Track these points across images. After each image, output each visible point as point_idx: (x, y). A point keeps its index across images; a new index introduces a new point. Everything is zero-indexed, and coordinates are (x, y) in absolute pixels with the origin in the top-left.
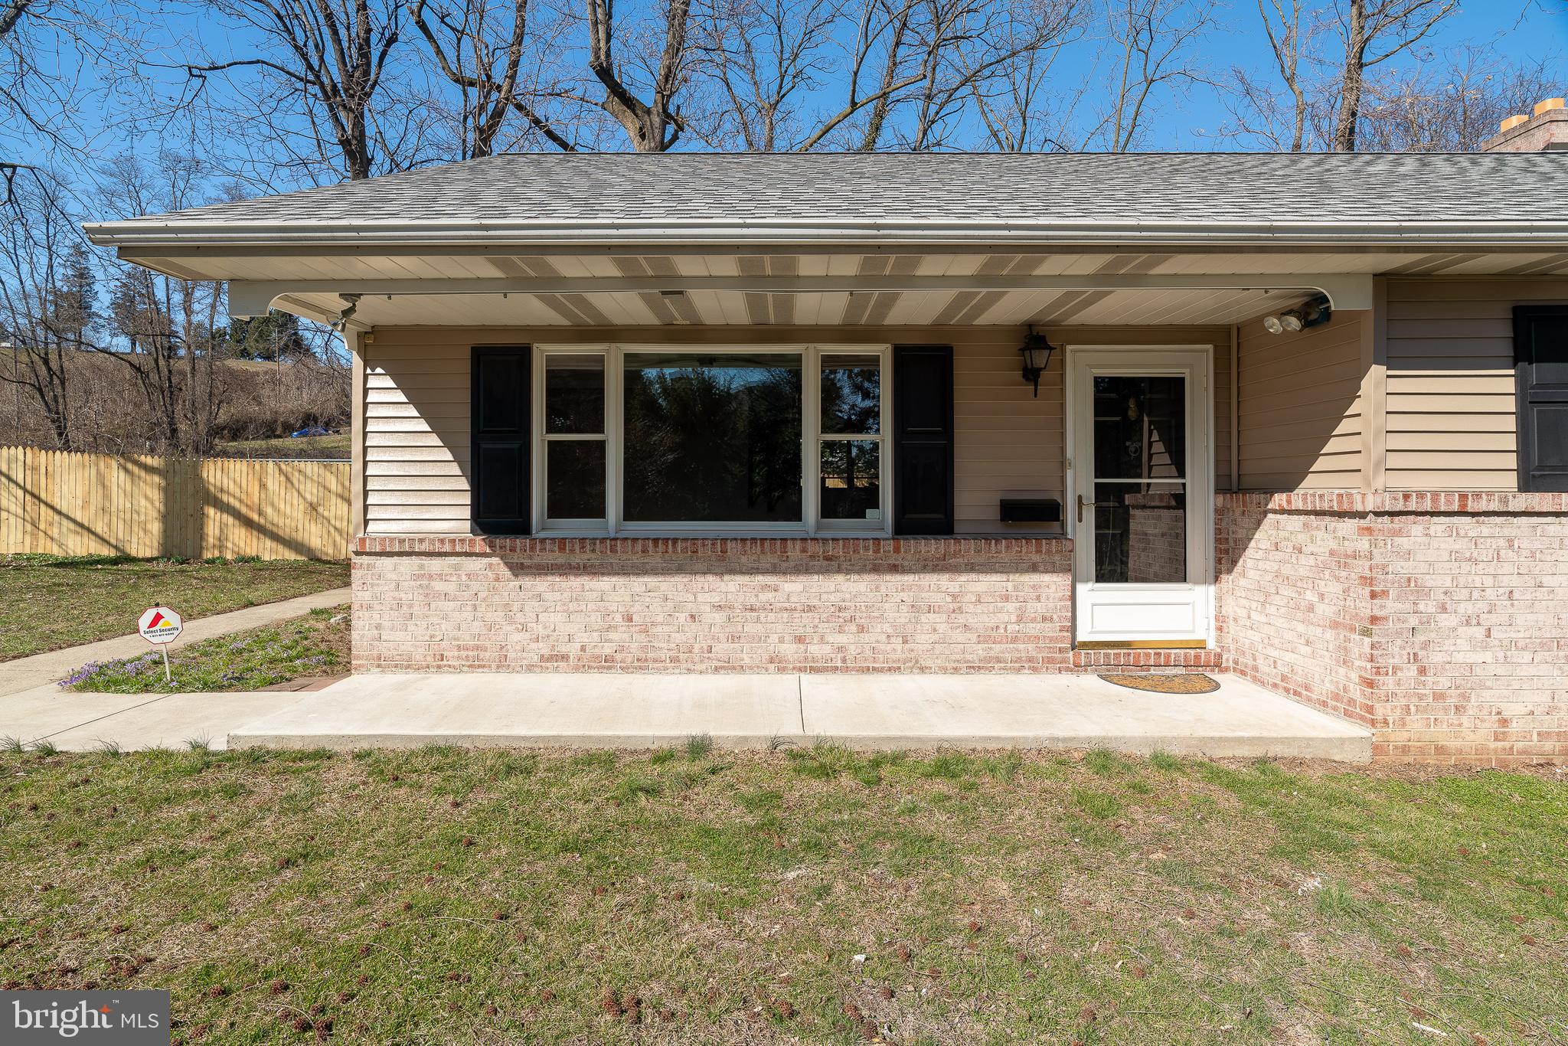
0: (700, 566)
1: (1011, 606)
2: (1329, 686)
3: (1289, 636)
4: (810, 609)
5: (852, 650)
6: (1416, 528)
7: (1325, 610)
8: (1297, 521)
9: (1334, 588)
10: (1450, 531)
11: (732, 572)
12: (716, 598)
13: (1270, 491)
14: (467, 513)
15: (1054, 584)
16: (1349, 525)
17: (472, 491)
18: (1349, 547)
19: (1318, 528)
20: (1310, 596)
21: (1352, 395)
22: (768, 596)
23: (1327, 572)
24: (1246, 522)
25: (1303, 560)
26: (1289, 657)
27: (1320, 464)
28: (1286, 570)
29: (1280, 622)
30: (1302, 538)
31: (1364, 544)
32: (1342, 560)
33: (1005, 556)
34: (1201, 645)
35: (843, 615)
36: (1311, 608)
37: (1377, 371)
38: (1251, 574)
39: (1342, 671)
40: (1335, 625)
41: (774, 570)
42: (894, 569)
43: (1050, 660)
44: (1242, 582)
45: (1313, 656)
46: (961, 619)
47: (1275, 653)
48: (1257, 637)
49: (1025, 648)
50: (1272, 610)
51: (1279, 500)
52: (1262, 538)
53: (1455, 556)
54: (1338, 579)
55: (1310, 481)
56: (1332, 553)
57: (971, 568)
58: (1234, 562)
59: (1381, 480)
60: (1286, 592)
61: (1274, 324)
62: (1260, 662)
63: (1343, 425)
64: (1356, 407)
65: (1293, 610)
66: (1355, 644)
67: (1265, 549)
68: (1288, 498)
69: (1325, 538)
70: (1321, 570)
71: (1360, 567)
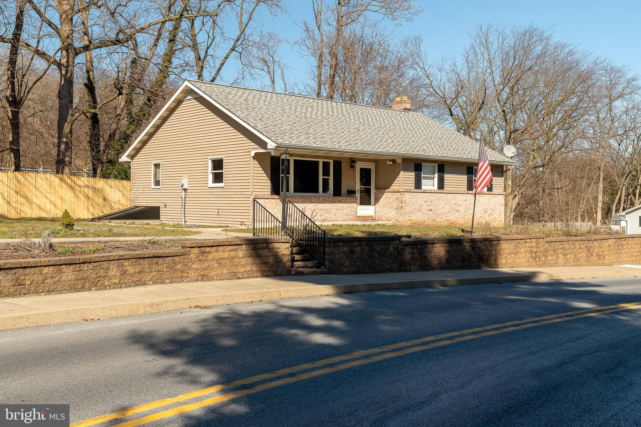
0: (307, 202)
1: (349, 209)
2: (395, 218)
3: (388, 212)
4: (323, 210)
5: (328, 217)
6: (406, 194)
7: (395, 207)
8: (390, 193)
10: (409, 195)
11: (312, 203)
12: (309, 208)
13: (386, 189)
14: (269, 190)
15: (355, 205)
16: (399, 193)
17: (271, 186)
18: (398, 197)
20: (392, 205)
21: (399, 174)
22: (316, 207)
24: (381, 194)
26: (388, 215)
27: (393, 185)
28: (388, 201)
29: (388, 210)
30: (391, 196)
31: (400, 196)
32: (397, 199)
33: (349, 200)
34: (372, 216)
35: (327, 211)
36: (392, 207)
37: (402, 171)
38: (381, 203)
39: (397, 215)
41: (318, 203)
42: (334, 202)
43: (354, 219)
44: (380, 205)
46: (343, 211)
47: (386, 215)
48: (382, 213)
49: (351, 217)
50: (385, 208)
51: (387, 190)
52: (384, 197)
53: (409, 198)
55: (391, 187)
57: (345, 202)
58: (378, 202)
59: (402, 187)
60: (388, 205)
61: (388, 163)
62: (383, 218)
63: (397, 179)
64: (399, 177)
65: (389, 208)
66: (399, 211)
67: (384, 199)
68: (389, 190)
69: (395, 196)
70: (394, 201)
71: (400, 199)
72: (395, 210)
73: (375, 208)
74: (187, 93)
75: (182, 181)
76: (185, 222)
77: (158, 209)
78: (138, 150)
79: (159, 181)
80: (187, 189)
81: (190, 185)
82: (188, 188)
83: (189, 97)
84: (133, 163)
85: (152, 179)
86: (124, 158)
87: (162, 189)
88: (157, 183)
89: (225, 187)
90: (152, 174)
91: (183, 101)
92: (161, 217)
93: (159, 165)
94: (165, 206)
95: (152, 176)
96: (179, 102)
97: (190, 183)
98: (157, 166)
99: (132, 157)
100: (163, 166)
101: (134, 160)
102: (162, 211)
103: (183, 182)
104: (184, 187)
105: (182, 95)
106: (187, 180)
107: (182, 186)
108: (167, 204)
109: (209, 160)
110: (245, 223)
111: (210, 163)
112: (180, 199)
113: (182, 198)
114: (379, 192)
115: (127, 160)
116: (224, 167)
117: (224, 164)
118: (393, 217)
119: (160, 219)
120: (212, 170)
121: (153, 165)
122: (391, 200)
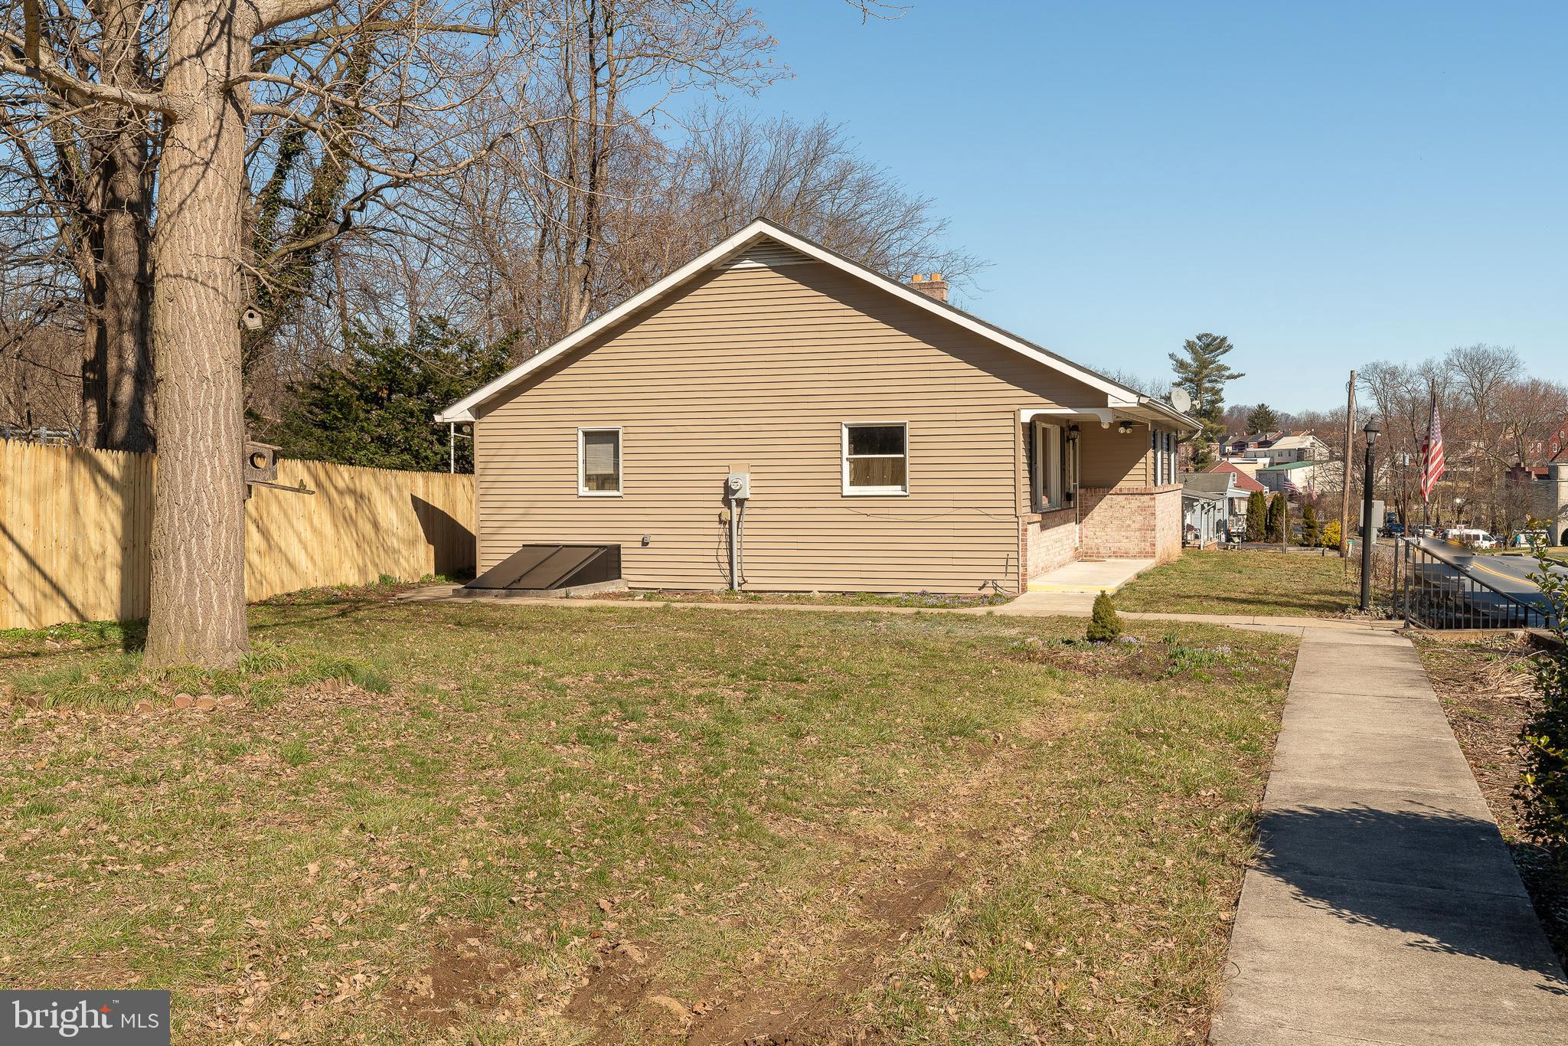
2: (1136, 550)
3: (1117, 537)
8: (1120, 497)
9: (1139, 518)
13: (1108, 487)
18: (1146, 504)
19: (1132, 499)
20: (1128, 522)
23: (1136, 513)
24: (1096, 498)
25: (1125, 510)
26: (1117, 545)
27: (1126, 478)
28: (1115, 514)
29: (1115, 533)
30: (1124, 503)
37: (1151, 450)
38: (1095, 518)
39: (1143, 544)
40: (1140, 530)
44: (1092, 521)
45: (1130, 542)
47: (1110, 545)
48: (1099, 541)
50: (1106, 529)
51: (1111, 490)
52: (1103, 504)
54: (1141, 515)
55: (1121, 483)
56: (1138, 507)
60: (1116, 522)
61: (1122, 430)
62: (1102, 550)
63: (1137, 466)
64: (1143, 460)
65: (1120, 528)
66: (1149, 534)
67: (1105, 509)
68: (1121, 490)
69: (1135, 502)
70: (1133, 513)
71: (1150, 510)
72: (1137, 533)
73: (1081, 530)
76: (740, 585)
77: (610, 550)
79: (614, 476)
80: (748, 500)
81: (755, 490)
82: (751, 497)
83: (748, 263)
84: (484, 426)
85: (580, 470)
87: (626, 498)
88: (605, 482)
90: (580, 457)
91: (722, 272)
92: (623, 571)
93: (614, 434)
94: (645, 544)
95: (580, 463)
97: (756, 484)
98: (604, 439)
99: (480, 410)
100: (633, 437)
101: (486, 420)
102: (628, 557)
104: (734, 495)
106: (747, 477)
108: (656, 539)
109: (841, 428)
110: (1000, 584)
111: (843, 434)
113: (724, 522)
114: (1089, 494)
115: (470, 418)
116: (908, 446)
117: (908, 439)
118: (1132, 547)
119: (620, 577)
120: (856, 453)
121: (581, 434)
122: (1126, 512)
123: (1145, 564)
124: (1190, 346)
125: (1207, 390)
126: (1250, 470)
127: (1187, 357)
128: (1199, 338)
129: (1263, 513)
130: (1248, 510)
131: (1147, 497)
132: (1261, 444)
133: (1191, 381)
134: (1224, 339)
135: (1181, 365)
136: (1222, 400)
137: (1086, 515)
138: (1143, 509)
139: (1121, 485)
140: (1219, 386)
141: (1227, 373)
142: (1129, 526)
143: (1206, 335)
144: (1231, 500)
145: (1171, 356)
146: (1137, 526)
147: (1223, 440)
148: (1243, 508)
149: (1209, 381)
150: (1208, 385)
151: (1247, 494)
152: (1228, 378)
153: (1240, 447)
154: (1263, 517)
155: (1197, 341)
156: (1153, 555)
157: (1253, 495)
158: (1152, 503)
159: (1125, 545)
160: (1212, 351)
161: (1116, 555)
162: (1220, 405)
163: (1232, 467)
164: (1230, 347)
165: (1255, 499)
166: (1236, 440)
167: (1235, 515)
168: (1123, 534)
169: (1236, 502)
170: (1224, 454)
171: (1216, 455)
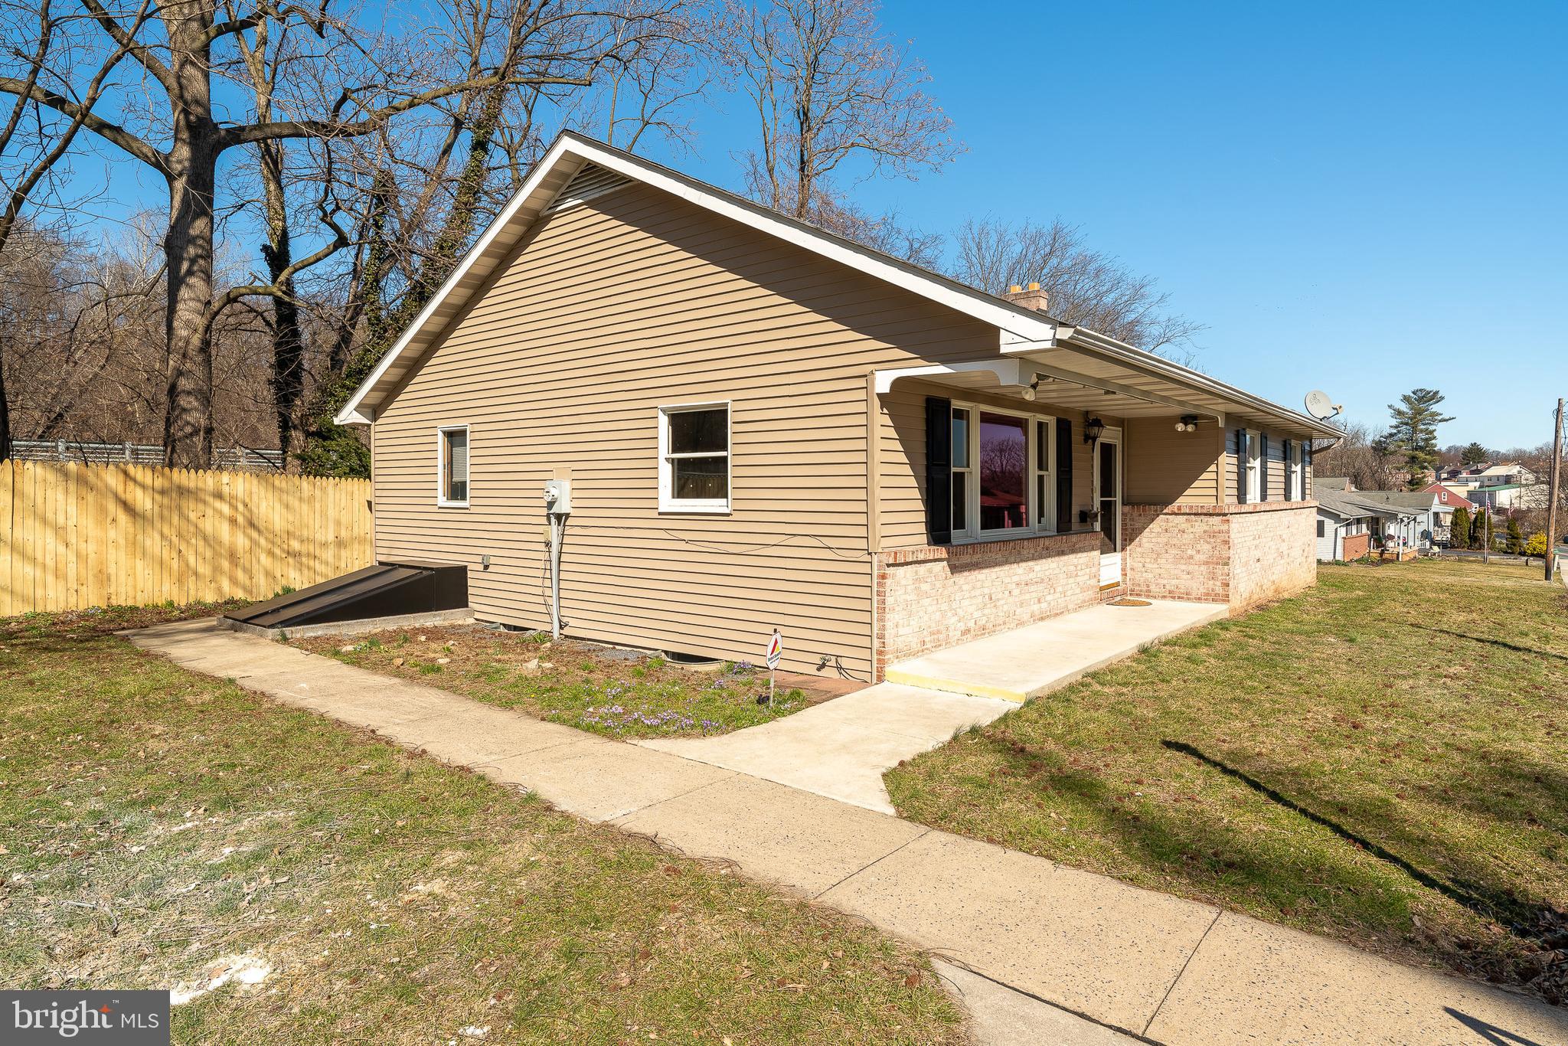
1: (1087, 571)
2: (1202, 590)
3: (1176, 572)
4: (1042, 580)
5: (1053, 603)
6: (1235, 518)
8: (1179, 518)
9: (1206, 547)
11: (1022, 561)
13: (1161, 505)
14: (922, 528)
15: (1096, 556)
16: (1212, 518)
17: (926, 512)
18: (1215, 528)
19: (1196, 521)
20: (1189, 552)
22: (1031, 575)
23: (1202, 541)
24: (1146, 518)
25: (1186, 536)
26: (1174, 582)
27: (1189, 492)
28: (1175, 541)
30: (1184, 526)
32: (1210, 534)
33: (1087, 543)
34: (1118, 584)
35: (1049, 583)
37: (1224, 454)
38: (1148, 545)
39: (1211, 582)
40: (1207, 563)
41: (1033, 559)
42: (1063, 553)
43: (1095, 599)
44: (1139, 550)
45: (1192, 578)
46: (1077, 579)
47: (1164, 582)
48: (1150, 576)
49: (1090, 594)
50: (1160, 561)
51: (1170, 509)
52: (1154, 528)
54: (1208, 543)
55: (1181, 499)
56: (1205, 532)
57: (1080, 550)
58: (1135, 539)
59: (1226, 500)
60: (1173, 551)
61: (1180, 427)
62: (1153, 587)
63: (1204, 476)
64: (1213, 468)
65: (1178, 559)
66: (1220, 570)
67: (1158, 532)
68: (1179, 508)
69: (1200, 525)
70: (1197, 540)
71: (1222, 537)
72: (1203, 568)
73: (1124, 560)
74: (563, 190)
75: (548, 485)
76: (561, 628)
77: (461, 572)
78: (391, 391)
79: (464, 484)
80: (567, 515)
81: (577, 503)
82: (573, 512)
84: (378, 429)
85: (440, 478)
86: (349, 415)
87: (474, 510)
88: (457, 491)
89: (736, 516)
90: (440, 462)
91: (548, 219)
92: (470, 598)
93: (463, 433)
94: (486, 567)
95: (440, 470)
96: (533, 223)
97: (577, 494)
98: (456, 439)
99: (375, 411)
100: (477, 436)
101: (379, 422)
102: (475, 582)
103: (553, 491)
104: (555, 509)
105: (546, 193)
106: (567, 485)
107: (550, 505)
108: (493, 560)
109: (661, 414)
110: (844, 663)
111: (664, 423)
112: (542, 547)
113: (548, 544)
114: (1136, 513)
115: (359, 419)
116: (731, 439)
117: (731, 428)
118: (1197, 587)
119: (467, 606)
120: (674, 451)
121: (440, 435)
122: (1187, 538)
123: (1218, 611)
124: (1406, 399)
125: (1421, 431)
126: (1461, 492)
127: (1404, 407)
128: (1414, 393)
129: (1466, 525)
130: (1452, 523)
131: (1216, 520)
132: (1472, 472)
133: (1407, 424)
134: (1437, 393)
135: (1399, 413)
136: (1435, 438)
137: (1132, 540)
138: (1213, 535)
139: (1181, 501)
140: (1431, 428)
141: (1440, 418)
142: (1191, 557)
143: (1421, 390)
144: (1436, 515)
145: (1390, 407)
146: (1202, 557)
147: (1438, 470)
148: (1447, 520)
149: (1424, 425)
150: (1422, 427)
151: (1452, 509)
152: (1440, 421)
153: (1453, 475)
154: (1467, 529)
155: (1412, 395)
156: (1226, 599)
157: (1457, 510)
158: (1225, 527)
159: (1184, 583)
160: (1426, 402)
161: (1173, 595)
162: (1433, 441)
163: (1444, 489)
164: (1442, 398)
165: (1459, 514)
166: (1452, 468)
167: (1441, 526)
168: (1183, 567)
169: (1441, 515)
170: (1439, 479)
171: (1430, 480)
